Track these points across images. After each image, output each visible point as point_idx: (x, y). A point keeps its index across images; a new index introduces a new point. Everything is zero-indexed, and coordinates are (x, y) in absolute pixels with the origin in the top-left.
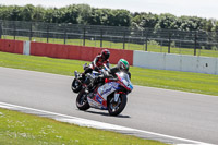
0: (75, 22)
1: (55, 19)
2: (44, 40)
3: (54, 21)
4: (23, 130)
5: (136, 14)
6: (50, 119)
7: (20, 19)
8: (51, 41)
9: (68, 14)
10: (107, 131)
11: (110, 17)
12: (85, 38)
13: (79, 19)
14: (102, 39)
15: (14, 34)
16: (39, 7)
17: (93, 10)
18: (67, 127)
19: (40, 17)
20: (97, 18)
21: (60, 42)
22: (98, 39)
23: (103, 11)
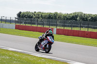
0: (76, 20)
1: (67, 18)
2: (62, 28)
3: (67, 20)
7: (52, 18)
8: (66, 28)
9: (73, 16)
11: (92, 18)
12: (81, 27)
13: (78, 18)
14: (88, 27)
15: (49, 25)
16: (60, 13)
17: (84, 14)
19: (61, 18)
20: (86, 18)
21: (70, 29)
22: (86, 27)
23: (89, 15)
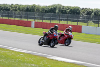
0: (55, 13)
1: (46, 11)
2: (41, 21)
3: (45, 12)
4: (33, 63)
5: (83, 9)
6: (45, 58)
7: (30, 11)
8: (44, 21)
9: (51, 9)
10: (71, 63)
11: (71, 10)
12: (60, 20)
13: (57, 11)
14: (67, 20)
15: (27, 18)
16: (39, 5)
17: (63, 7)
18: (53, 61)
19: (39, 10)
20: (65, 11)
21: (48, 22)
22: (65, 20)
23: (68, 7)
